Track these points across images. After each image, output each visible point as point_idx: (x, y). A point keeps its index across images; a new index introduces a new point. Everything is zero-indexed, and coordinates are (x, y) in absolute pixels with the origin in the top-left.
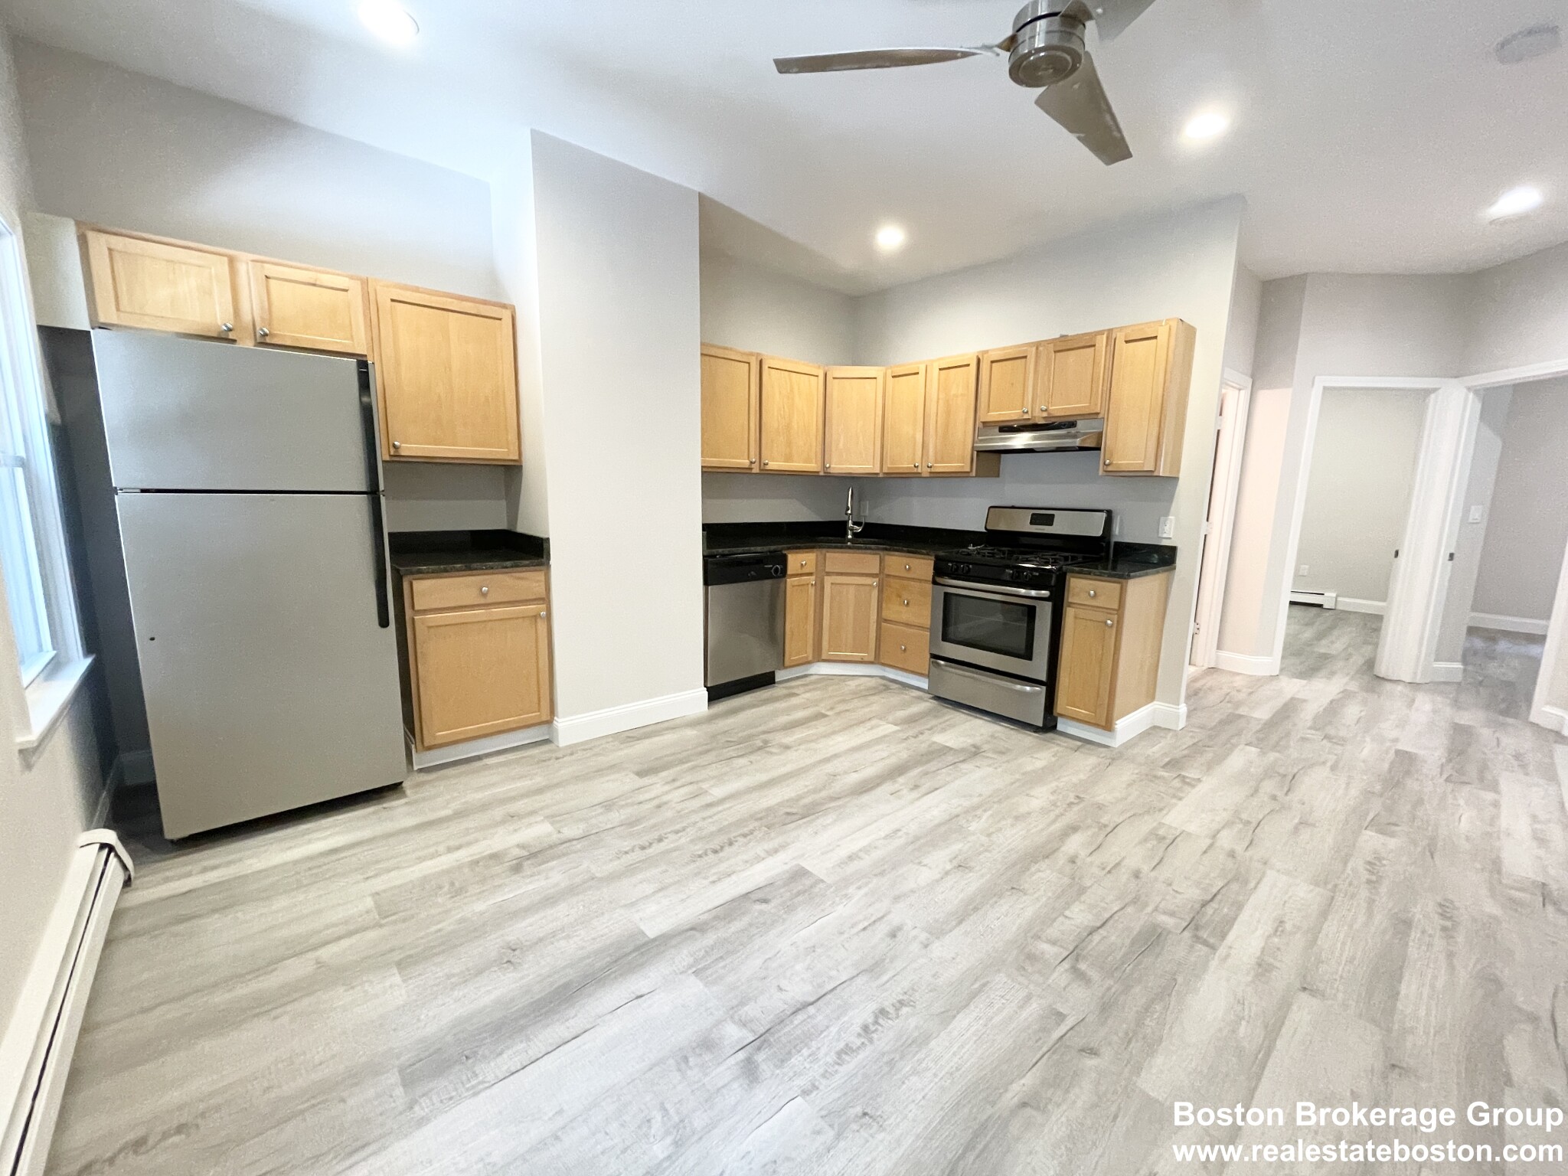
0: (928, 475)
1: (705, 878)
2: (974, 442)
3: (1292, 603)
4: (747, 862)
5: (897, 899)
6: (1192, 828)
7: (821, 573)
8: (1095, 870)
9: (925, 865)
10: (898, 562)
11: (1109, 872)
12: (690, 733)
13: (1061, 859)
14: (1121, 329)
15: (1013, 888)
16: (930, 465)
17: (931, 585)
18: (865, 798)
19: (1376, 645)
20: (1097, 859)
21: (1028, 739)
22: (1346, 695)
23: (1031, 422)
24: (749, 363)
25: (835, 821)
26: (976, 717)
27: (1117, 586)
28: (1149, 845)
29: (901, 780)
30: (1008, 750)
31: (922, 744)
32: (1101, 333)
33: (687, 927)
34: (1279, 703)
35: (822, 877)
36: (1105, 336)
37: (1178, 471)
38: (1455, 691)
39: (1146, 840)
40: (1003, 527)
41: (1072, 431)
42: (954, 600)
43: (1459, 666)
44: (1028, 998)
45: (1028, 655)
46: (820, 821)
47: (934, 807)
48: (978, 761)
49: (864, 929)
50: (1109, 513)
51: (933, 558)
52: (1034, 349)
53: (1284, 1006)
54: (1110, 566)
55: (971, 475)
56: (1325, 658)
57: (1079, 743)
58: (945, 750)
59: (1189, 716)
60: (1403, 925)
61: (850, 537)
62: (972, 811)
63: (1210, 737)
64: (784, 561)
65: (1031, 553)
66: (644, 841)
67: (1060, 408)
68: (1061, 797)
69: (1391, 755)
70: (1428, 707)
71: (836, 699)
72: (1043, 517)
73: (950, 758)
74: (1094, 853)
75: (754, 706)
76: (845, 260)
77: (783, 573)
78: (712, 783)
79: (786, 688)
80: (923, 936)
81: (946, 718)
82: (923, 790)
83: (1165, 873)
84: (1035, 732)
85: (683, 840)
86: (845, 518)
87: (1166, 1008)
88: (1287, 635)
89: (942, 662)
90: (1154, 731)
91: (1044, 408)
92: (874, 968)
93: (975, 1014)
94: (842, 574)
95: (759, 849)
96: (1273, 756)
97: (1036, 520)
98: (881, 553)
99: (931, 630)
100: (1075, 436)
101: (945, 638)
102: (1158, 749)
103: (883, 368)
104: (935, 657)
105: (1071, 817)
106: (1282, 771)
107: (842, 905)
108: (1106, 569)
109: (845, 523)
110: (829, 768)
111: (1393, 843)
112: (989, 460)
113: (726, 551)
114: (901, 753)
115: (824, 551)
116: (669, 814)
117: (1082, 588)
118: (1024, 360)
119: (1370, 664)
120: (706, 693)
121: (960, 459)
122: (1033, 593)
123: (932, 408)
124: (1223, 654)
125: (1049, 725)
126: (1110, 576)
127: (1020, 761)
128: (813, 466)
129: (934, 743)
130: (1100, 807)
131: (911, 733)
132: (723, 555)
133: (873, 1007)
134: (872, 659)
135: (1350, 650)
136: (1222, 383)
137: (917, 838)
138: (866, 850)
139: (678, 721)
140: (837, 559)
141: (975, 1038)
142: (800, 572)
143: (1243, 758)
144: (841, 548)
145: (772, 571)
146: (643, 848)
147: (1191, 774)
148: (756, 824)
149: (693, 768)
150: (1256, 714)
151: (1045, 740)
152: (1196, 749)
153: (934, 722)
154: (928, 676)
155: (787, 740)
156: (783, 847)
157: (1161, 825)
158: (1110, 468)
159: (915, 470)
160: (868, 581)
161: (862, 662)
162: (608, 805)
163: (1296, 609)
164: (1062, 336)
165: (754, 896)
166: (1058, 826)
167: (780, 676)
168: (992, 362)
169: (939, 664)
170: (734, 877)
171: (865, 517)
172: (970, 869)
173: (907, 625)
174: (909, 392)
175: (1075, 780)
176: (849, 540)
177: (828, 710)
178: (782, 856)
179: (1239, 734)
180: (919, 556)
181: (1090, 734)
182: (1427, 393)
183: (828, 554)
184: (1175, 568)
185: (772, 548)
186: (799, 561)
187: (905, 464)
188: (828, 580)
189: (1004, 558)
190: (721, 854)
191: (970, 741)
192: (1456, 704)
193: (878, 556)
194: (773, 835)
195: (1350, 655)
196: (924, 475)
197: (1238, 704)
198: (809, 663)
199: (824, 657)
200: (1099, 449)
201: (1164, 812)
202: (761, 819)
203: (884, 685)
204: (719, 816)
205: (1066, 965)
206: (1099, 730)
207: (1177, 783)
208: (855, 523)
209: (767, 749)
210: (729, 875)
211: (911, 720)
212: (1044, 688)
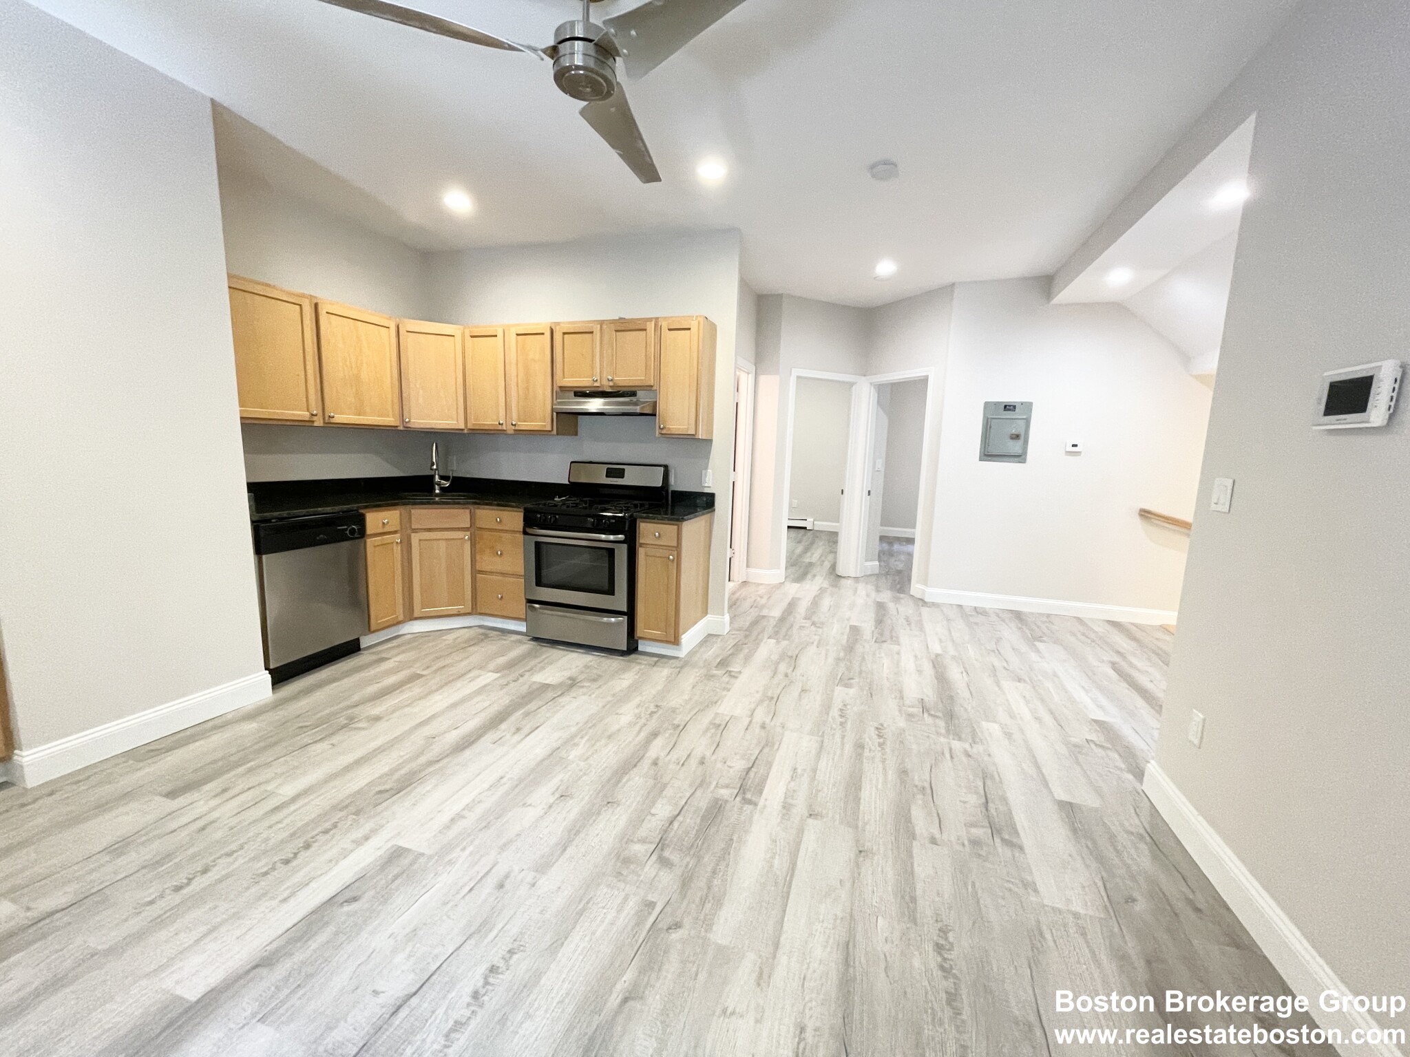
0: (512, 432)
1: (272, 898)
2: (552, 405)
3: (789, 527)
4: (331, 861)
5: (504, 847)
6: (737, 712)
7: (406, 531)
8: (672, 766)
9: (529, 805)
10: (489, 516)
11: (683, 765)
12: (250, 727)
13: (646, 763)
14: (665, 318)
15: (608, 803)
16: (514, 423)
17: (522, 536)
18: (468, 753)
19: (836, 552)
20: (674, 756)
21: (615, 662)
22: (822, 591)
23: (600, 389)
24: (300, 305)
25: (436, 785)
26: (572, 651)
27: (676, 527)
28: (709, 734)
29: (503, 726)
30: (600, 676)
31: (522, 687)
32: (650, 320)
33: (249, 967)
34: (784, 604)
35: (422, 851)
36: (653, 323)
37: (712, 433)
38: (875, 578)
39: (707, 730)
40: (583, 480)
41: (634, 399)
42: (544, 547)
43: (877, 563)
44: (626, 898)
45: (610, 591)
46: (417, 790)
47: (537, 745)
48: (573, 693)
49: (471, 890)
50: (666, 467)
51: (522, 510)
52: (599, 326)
53: (801, 831)
54: (669, 512)
55: (552, 433)
56: (811, 564)
57: (656, 659)
58: (545, 687)
59: (731, 623)
60: (860, 746)
61: (437, 491)
62: (570, 742)
63: (746, 636)
64: (361, 521)
65: (608, 502)
66: (181, 878)
67: (624, 379)
68: (644, 709)
69: (848, 627)
70: (864, 593)
71: (431, 657)
72: (615, 471)
73: (550, 695)
74: (671, 752)
75: (335, 680)
76: (412, 214)
77: (362, 533)
78: (279, 781)
79: (373, 653)
80: (530, 876)
81: (544, 657)
82: (526, 730)
83: (721, 754)
84: (622, 656)
85: (241, 861)
86: (432, 473)
87: (727, 866)
88: (787, 552)
89: (537, 606)
90: (709, 638)
91: (610, 378)
92: (480, 929)
93: (581, 933)
94: (430, 530)
95: (346, 843)
96: (785, 643)
97: (610, 473)
98: (471, 507)
99: (526, 577)
100: (636, 404)
101: (539, 583)
102: (712, 652)
103: (461, 327)
104: (530, 601)
105: (653, 724)
106: (790, 654)
107: (446, 874)
108: (666, 514)
109: (432, 477)
110: (427, 731)
111: (852, 691)
112: (567, 422)
113: (285, 514)
114: (499, 700)
115: (409, 507)
116: (219, 835)
117: (651, 532)
118: (590, 335)
119: (833, 567)
120: (267, 677)
121: (542, 420)
122: (612, 537)
123: (512, 372)
124: (751, 570)
125: (632, 648)
126: (669, 519)
127: (610, 684)
128: (390, 420)
129: (535, 682)
130: (674, 710)
131: (511, 678)
132: (281, 519)
133: (482, 969)
134: (469, 610)
135: (823, 558)
136: (736, 368)
137: (521, 780)
138: (468, 807)
139: (229, 716)
140: (422, 515)
141: (581, 957)
142: (380, 530)
143: (768, 648)
144: (428, 503)
145: (348, 532)
146: (178, 889)
147: (735, 668)
148: (341, 814)
149: (250, 770)
150: (772, 614)
151: (629, 661)
152: (737, 648)
153: (533, 663)
154: (525, 620)
155: (376, 710)
156: (374, 831)
157: (717, 714)
158: (664, 432)
159: (500, 428)
160: (460, 534)
161: (459, 615)
162: (118, 848)
163: (793, 533)
164: (621, 319)
165: (341, 899)
166: (643, 735)
167: (365, 642)
168: (564, 333)
169: (534, 607)
170: (313, 885)
171: (452, 470)
172: (571, 796)
173: (503, 574)
174: (488, 353)
175: (654, 692)
176: (437, 495)
177: (423, 670)
178: (375, 841)
179: (763, 630)
180: (509, 509)
181: (662, 650)
182: (851, 384)
183: (413, 511)
184: (714, 510)
185: (345, 507)
186: (377, 519)
187: (489, 421)
188: (415, 538)
189: (586, 508)
190: (294, 863)
191: (567, 674)
192: (878, 590)
193: (468, 511)
194: (362, 821)
195: (823, 561)
196: (509, 432)
197: (762, 607)
198: (399, 623)
199: (416, 615)
200: (655, 415)
201: (718, 704)
202: (346, 807)
203: (482, 634)
204: (291, 818)
205: (654, 857)
206: (670, 646)
207: (726, 678)
208: (442, 478)
209: (353, 726)
210: (307, 884)
211: (511, 665)
212: (626, 617)
